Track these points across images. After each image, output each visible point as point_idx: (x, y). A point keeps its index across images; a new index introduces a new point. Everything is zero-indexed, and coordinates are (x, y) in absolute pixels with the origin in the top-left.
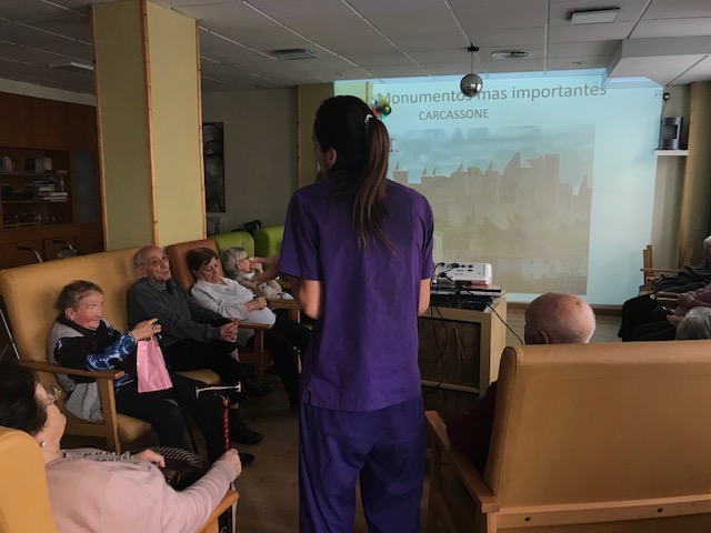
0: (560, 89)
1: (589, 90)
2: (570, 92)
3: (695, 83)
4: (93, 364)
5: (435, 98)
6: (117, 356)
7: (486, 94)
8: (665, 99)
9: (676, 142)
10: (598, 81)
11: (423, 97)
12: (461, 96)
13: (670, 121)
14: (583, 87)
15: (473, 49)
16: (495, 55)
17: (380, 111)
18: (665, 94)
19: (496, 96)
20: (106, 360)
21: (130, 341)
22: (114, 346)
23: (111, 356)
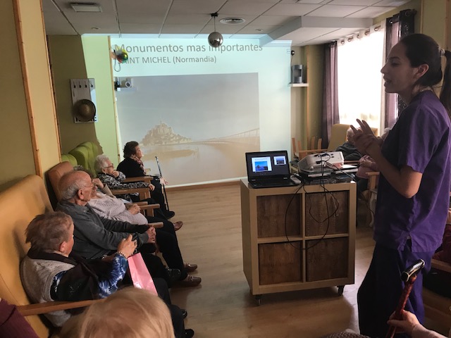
0: (237, 46)
1: (253, 47)
2: (243, 48)
3: (307, 46)
4: (107, 290)
5: (158, 49)
6: (121, 277)
7: (193, 48)
8: (292, 54)
9: (301, 78)
10: (257, 42)
11: (149, 48)
12: (176, 49)
13: (297, 67)
14: (249, 45)
15: (215, 15)
16: (222, 21)
17: (121, 57)
18: (292, 51)
19: (199, 49)
20: (115, 284)
21: (124, 261)
22: (116, 269)
23: (118, 279)
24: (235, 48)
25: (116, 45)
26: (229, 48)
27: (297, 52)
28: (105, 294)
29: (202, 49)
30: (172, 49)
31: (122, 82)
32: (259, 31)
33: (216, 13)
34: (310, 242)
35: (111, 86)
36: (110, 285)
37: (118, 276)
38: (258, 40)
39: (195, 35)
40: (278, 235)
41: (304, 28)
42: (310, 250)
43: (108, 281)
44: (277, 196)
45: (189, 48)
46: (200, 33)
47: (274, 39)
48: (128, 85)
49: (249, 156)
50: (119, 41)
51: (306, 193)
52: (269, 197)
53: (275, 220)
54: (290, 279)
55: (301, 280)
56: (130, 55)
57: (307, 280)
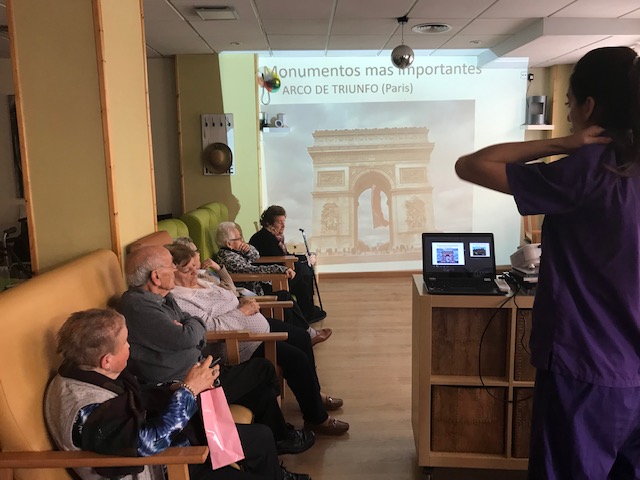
0: (442, 67)
1: (466, 69)
2: (450, 71)
3: (556, 66)
4: (150, 444)
5: (323, 72)
6: (179, 425)
7: (374, 70)
8: (529, 79)
9: (541, 117)
10: (474, 61)
11: (311, 71)
12: (349, 72)
13: (536, 99)
14: (461, 66)
15: (403, 19)
16: (415, 29)
17: (271, 84)
18: (529, 75)
19: (383, 72)
20: (167, 435)
21: (189, 399)
22: (173, 412)
23: (173, 428)
24: (439, 70)
25: (265, 67)
26: (429, 71)
27: (539, 77)
28: (147, 450)
29: (388, 72)
30: (344, 73)
31: (271, 121)
32: (475, 44)
33: (405, 17)
34: (521, 392)
35: (255, 125)
36: (157, 437)
37: (174, 425)
38: (476, 58)
39: (377, 51)
40: (466, 373)
41: (548, 37)
42: (520, 405)
43: (155, 429)
44: (468, 309)
45: (369, 70)
46: (384, 48)
47: (500, 56)
48: (279, 124)
49: (429, 239)
50: (270, 61)
51: (518, 309)
52: (455, 310)
53: (463, 348)
54: (484, 448)
55: (503, 453)
56: (284, 82)
57: (514, 455)
